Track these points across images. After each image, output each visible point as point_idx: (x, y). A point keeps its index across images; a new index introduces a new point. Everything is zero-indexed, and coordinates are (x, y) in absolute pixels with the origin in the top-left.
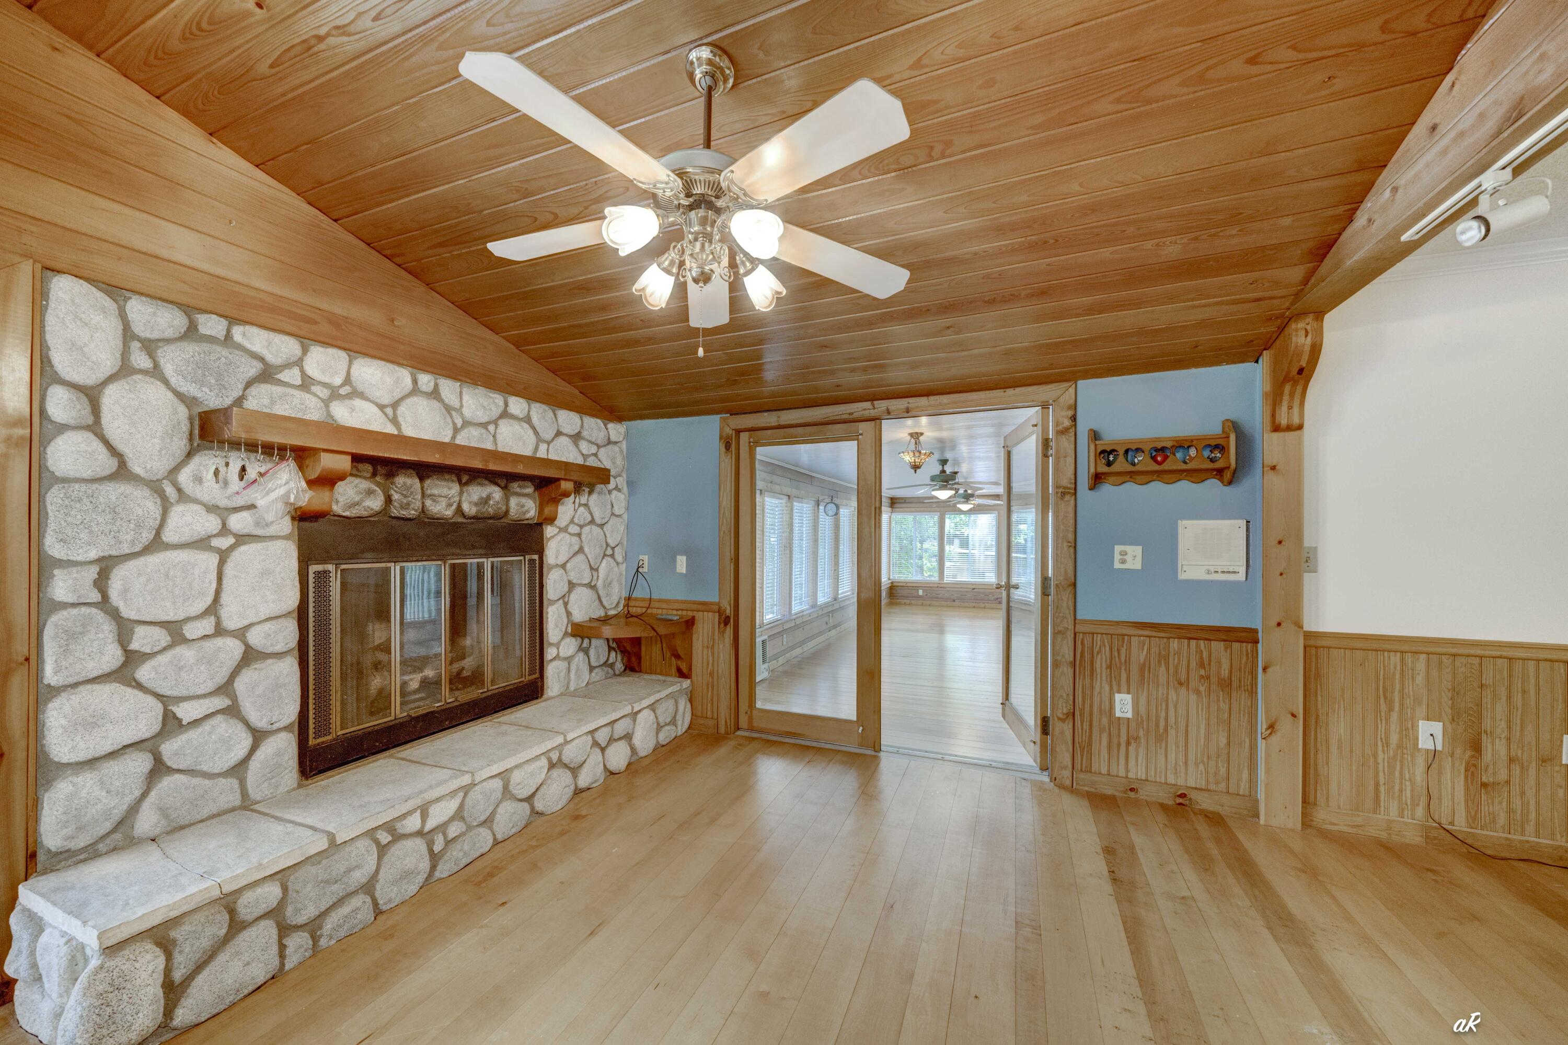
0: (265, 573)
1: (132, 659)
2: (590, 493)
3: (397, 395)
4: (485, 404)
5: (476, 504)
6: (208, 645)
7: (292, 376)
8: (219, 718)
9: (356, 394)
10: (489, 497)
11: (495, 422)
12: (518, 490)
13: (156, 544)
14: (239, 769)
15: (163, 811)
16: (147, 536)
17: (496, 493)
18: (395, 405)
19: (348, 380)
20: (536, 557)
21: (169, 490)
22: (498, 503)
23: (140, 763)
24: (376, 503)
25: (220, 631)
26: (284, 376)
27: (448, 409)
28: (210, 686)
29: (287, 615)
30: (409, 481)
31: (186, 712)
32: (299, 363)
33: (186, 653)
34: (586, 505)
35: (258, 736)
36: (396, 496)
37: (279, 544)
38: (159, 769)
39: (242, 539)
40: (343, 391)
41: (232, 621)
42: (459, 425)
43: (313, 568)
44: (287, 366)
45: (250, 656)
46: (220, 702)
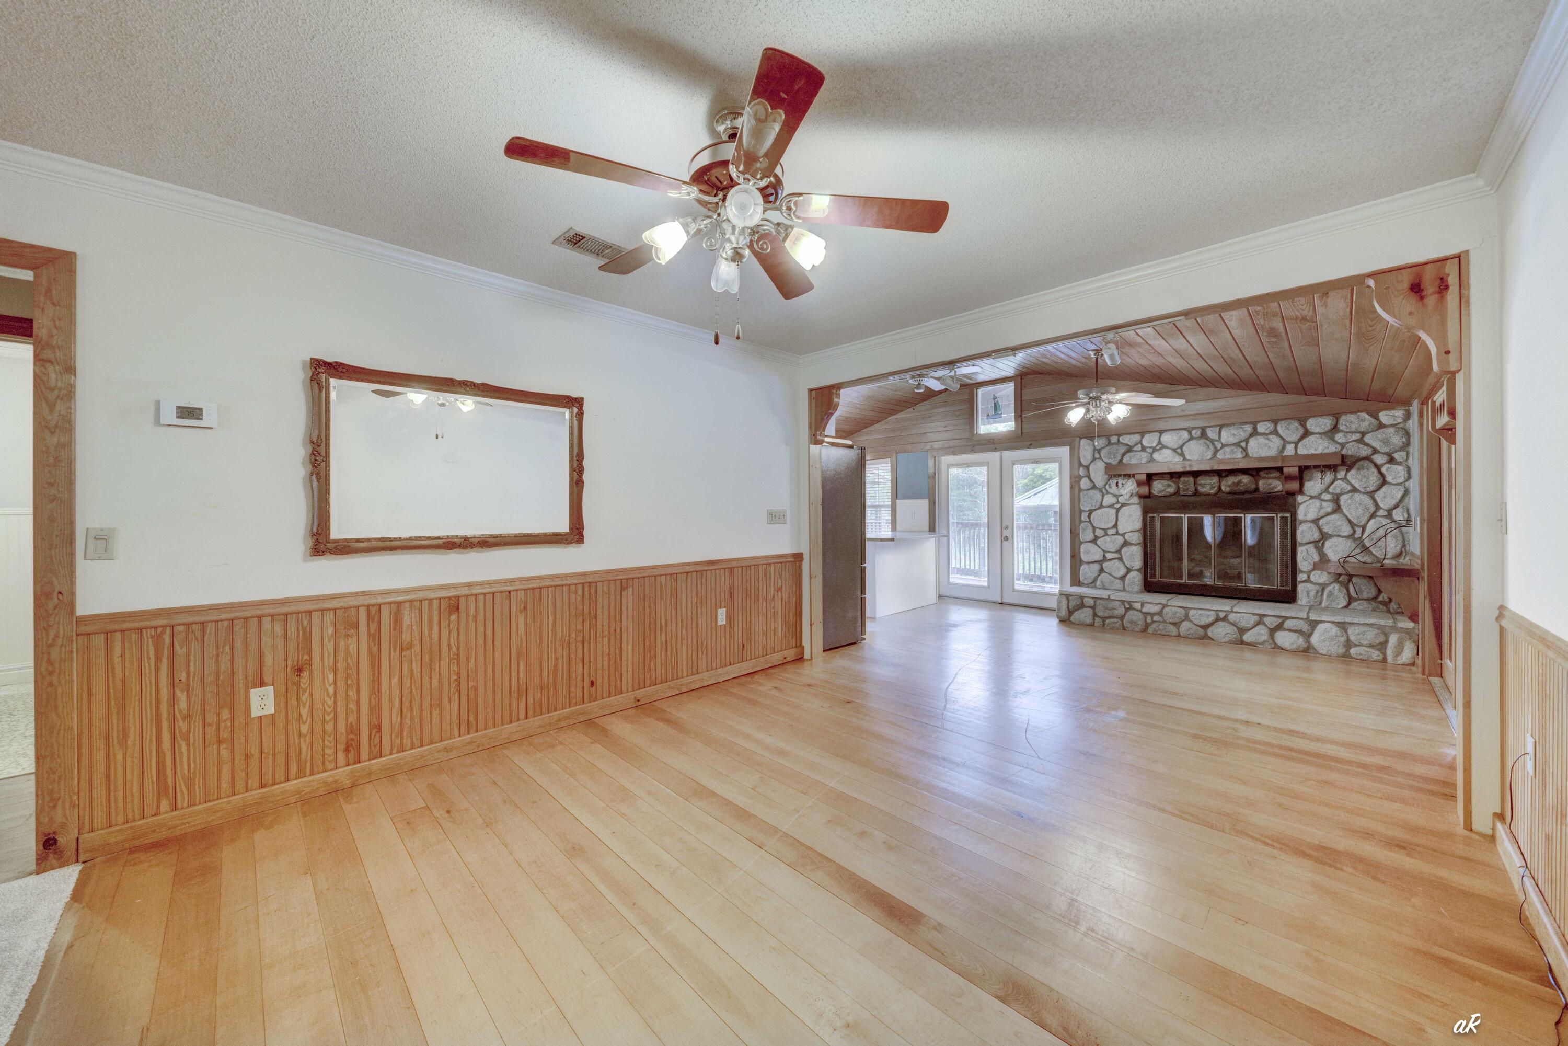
0: (1130, 516)
1: (1096, 538)
2: (1348, 470)
3: (1181, 443)
4: (1236, 433)
5: (1230, 486)
6: (1114, 537)
7: (1139, 447)
8: (1116, 560)
9: (1164, 447)
10: (1240, 482)
11: (1247, 441)
12: (1265, 475)
13: (1101, 507)
14: (1123, 578)
15: (1102, 582)
16: (1099, 504)
17: (1246, 479)
18: (1181, 447)
19: (1159, 443)
20: (1288, 515)
21: (1104, 491)
22: (1246, 484)
23: (1096, 567)
24: (1171, 490)
25: (1117, 533)
26: (1135, 449)
27: (1212, 441)
28: (1113, 550)
29: (1138, 531)
30: (1186, 479)
31: (1109, 556)
32: (1141, 442)
33: (1108, 538)
34: (1345, 479)
35: (1129, 570)
36: (1181, 486)
37: (1134, 507)
38: (1102, 570)
39: (1123, 505)
40: (1158, 448)
41: (1120, 532)
42: (1219, 448)
43: (1149, 515)
44: (1136, 444)
45: (1126, 544)
46: (1117, 555)
